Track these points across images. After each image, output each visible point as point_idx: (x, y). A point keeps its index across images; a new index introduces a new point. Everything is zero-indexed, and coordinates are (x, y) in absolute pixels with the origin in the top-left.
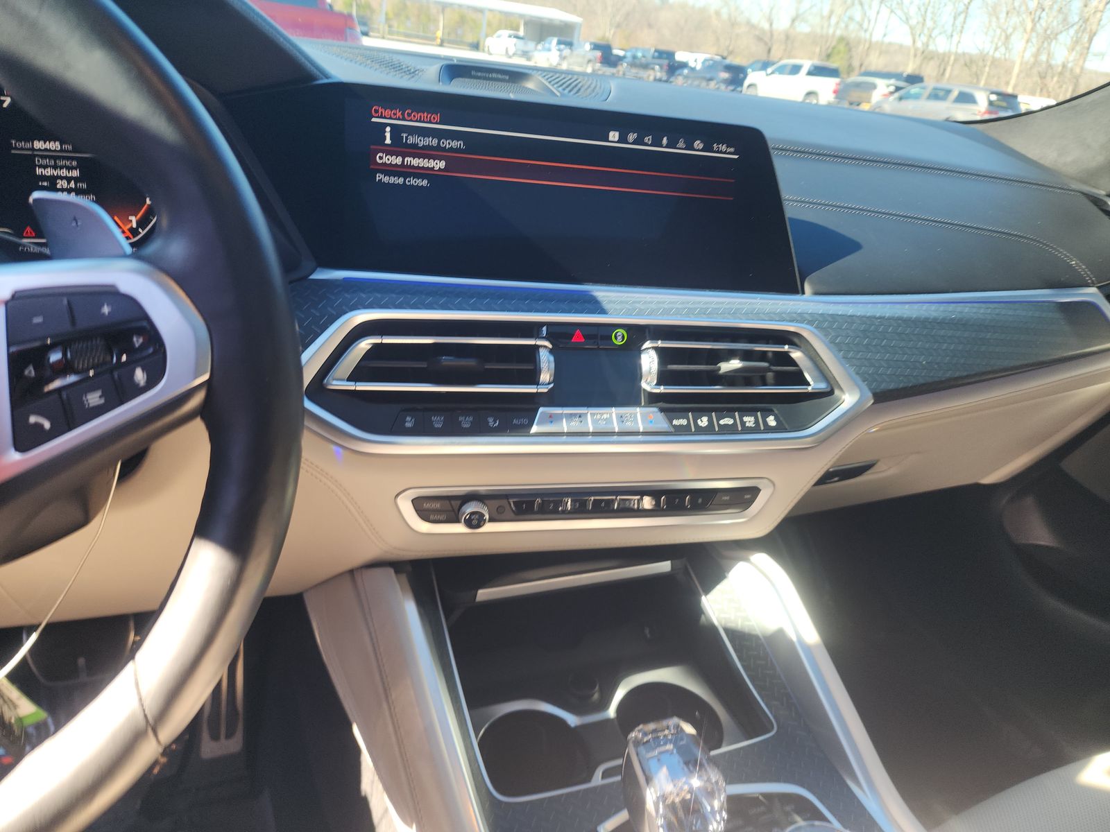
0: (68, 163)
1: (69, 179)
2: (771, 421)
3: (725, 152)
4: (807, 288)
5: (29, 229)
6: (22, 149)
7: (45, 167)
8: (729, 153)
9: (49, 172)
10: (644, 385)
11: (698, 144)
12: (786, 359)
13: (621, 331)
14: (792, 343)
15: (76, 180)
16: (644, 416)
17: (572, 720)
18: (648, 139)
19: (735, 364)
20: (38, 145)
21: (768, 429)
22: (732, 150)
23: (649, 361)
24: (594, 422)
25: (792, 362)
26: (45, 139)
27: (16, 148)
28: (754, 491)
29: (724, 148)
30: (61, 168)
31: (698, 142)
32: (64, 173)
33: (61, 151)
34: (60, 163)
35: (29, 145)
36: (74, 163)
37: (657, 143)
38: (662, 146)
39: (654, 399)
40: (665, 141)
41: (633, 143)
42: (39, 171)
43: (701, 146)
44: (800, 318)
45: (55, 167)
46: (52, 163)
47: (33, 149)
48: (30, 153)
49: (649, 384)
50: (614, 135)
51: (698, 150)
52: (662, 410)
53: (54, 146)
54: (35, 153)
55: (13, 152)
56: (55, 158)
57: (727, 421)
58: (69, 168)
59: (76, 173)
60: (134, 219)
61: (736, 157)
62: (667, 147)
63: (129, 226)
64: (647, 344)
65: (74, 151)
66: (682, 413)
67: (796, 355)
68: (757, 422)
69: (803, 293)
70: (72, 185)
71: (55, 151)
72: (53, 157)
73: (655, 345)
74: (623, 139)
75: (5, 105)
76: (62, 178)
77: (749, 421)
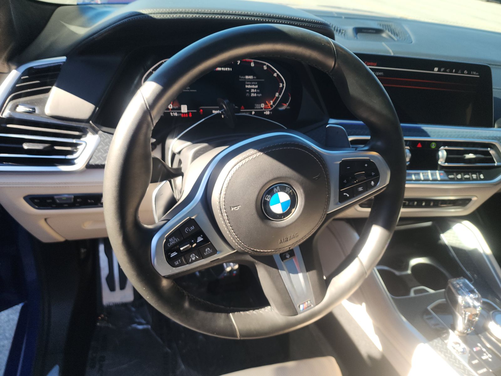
0: (255, 83)
1: (254, 89)
2: (482, 176)
3: (475, 75)
4: (496, 126)
5: (243, 107)
6: (242, 79)
7: (248, 85)
8: (477, 75)
9: (249, 87)
10: (439, 163)
11: (466, 72)
12: (488, 153)
13: (434, 144)
14: (491, 148)
15: (257, 89)
16: (440, 174)
17: (397, 273)
18: (448, 70)
19: (471, 156)
20: (247, 77)
21: (481, 180)
22: (478, 74)
23: (442, 154)
24: (423, 176)
25: (490, 155)
26: (249, 75)
27: (241, 79)
28: (469, 200)
29: (475, 73)
30: (253, 85)
31: (466, 71)
32: (253, 86)
33: (253, 79)
34: (253, 83)
35: (244, 77)
36: (256, 83)
37: (451, 72)
38: (453, 73)
39: (442, 168)
40: (454, 71)
41: (442, 72)
42: (247, 86)
43: (467, 73)
44: (495, 138)
45: (251, 85)
46: (250, 83)
47: (245, 79)
48: (244, 80)
49: (441, 162)
50: (436, 69)
51: (466, 74)
52: (445, 172)
53: (251, 77)
54: (246, 80)
55: (240, 80)
56: (251, 82)
57: (467, 176)
58: (255, 85)
59: (257, 87)
60: (272, 102)
61: (478, 76)
62: (455, 73)
63: (270, 105)
64: (442, 148)
65: (257, 79)
66: (451, 173)
67: (492, 152)
68: (477, 177)
69: (494, 127)
70: (255, 90)
71: (251, 79)
72: (250, 81)
73: (445, 148)
74: (439, 71)
75: (238, 64)
76: (252, 88)
77: (474, 176)
